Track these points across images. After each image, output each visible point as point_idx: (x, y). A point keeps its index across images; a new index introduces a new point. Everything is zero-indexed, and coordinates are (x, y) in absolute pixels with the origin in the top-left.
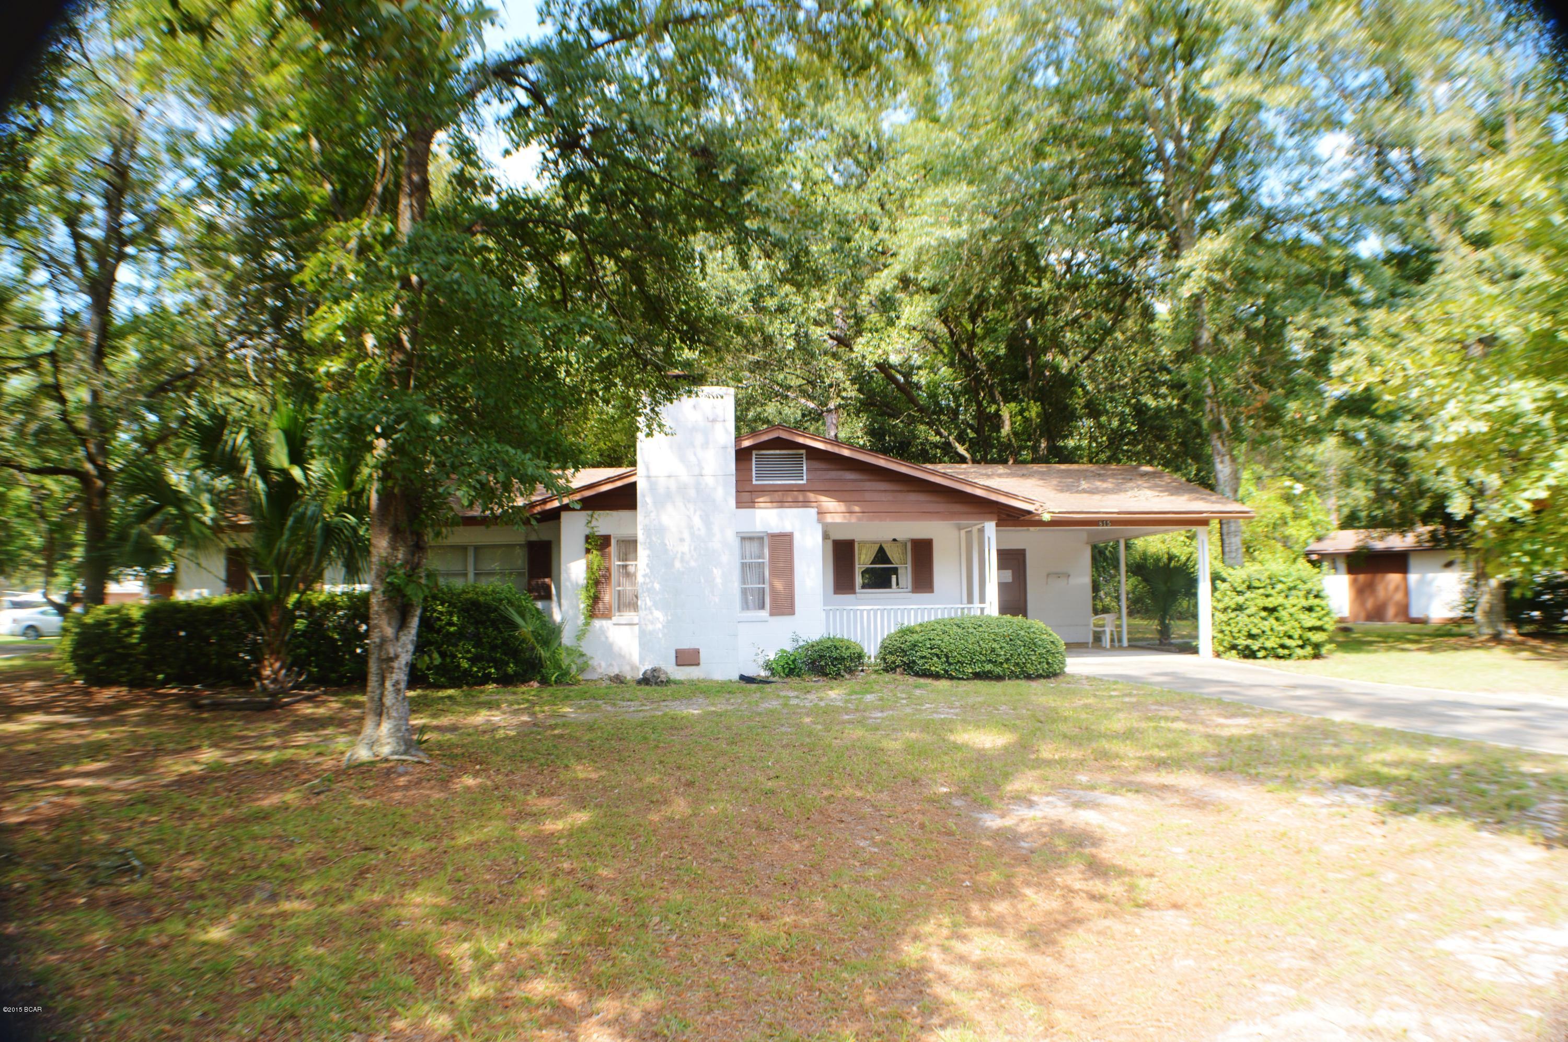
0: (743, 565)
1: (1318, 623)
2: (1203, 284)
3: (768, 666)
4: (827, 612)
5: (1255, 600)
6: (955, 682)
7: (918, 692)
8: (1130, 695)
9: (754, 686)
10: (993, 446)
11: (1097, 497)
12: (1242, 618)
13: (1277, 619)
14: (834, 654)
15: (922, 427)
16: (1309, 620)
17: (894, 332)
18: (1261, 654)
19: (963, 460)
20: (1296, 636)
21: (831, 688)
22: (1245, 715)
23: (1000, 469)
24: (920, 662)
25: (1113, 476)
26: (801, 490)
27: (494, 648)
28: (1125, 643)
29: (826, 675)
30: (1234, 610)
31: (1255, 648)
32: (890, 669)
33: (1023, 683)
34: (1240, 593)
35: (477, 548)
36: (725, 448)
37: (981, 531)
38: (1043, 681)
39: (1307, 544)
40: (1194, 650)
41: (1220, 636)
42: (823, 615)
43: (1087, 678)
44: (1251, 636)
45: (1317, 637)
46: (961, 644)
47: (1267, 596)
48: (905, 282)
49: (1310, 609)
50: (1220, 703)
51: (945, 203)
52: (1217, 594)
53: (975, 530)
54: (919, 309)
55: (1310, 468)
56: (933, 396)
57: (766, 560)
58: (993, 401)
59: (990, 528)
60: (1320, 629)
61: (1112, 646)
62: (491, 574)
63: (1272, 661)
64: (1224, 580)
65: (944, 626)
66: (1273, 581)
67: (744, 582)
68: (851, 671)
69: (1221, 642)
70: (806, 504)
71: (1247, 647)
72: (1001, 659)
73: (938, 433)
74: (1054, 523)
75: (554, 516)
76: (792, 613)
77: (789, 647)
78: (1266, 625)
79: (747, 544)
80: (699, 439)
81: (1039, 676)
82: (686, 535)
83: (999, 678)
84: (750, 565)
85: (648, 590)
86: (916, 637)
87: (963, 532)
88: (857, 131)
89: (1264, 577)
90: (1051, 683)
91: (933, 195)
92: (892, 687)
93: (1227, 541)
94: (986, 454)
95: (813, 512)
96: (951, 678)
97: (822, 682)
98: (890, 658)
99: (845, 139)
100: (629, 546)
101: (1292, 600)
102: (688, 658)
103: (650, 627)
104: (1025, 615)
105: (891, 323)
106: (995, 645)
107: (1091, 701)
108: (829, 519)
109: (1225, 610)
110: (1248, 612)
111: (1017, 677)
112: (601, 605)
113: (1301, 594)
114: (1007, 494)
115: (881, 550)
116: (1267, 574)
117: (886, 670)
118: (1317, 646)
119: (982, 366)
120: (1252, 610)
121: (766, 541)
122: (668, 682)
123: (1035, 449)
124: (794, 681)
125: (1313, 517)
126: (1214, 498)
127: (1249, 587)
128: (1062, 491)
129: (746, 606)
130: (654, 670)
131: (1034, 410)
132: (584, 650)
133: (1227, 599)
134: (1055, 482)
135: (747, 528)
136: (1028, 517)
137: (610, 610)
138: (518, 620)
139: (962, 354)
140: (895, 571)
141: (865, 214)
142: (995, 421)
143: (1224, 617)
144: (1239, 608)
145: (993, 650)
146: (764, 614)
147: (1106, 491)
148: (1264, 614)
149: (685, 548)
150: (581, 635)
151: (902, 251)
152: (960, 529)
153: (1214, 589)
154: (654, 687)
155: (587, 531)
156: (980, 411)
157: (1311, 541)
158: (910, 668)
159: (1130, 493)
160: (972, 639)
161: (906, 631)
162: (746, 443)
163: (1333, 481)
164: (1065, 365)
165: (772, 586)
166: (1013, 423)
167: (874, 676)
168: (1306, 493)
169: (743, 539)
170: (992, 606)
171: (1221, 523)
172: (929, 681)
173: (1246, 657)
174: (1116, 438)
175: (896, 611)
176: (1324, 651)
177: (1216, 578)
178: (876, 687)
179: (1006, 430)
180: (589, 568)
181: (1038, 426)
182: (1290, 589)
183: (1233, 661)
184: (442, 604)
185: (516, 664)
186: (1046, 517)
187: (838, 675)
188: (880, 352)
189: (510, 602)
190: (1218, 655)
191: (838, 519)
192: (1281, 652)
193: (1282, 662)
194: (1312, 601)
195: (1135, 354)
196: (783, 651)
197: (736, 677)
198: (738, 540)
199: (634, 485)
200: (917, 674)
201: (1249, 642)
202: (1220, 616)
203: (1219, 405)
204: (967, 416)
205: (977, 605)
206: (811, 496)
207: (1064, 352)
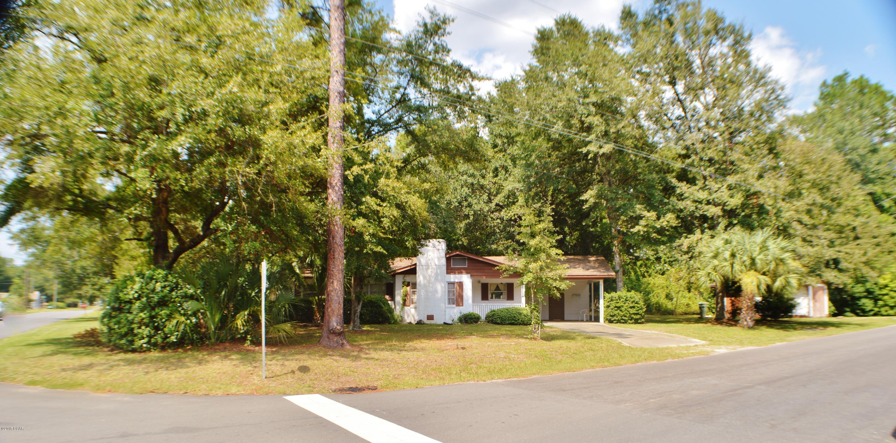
0: (449, 291)
1: (636, 312)
3: (453, 320)
4: (474, 306)
9: (447, 326)
13: (621, 311)
14: (471, 318)
16: (633, 311)
20: (628, 316)
24: (495, 320)
26: (466, 269)
27: (376, 314)
29: (467, 323)
32: (488, 322)
36: (443, 257)
42: (472, 306)
45: (636, 317)
46: (506, 315)
49: (633, 307)
57: (455, 290)
60: (637, 314)
62: (375, 292)
63: (619, 324)
66: (620, 298)
67: (449, 296)
68: (475, 323)
69: (605, 318)
70: (467, 273)
72: (517, 319)
75: (394, 276)
76: (461, 306)
78: (616, 312)
79: (450, 285)
81: (529, 325)
83: (516, 324)
84: (451, 291)
95: (469, 275)
96: (502, 324)
97: (466, 325)
98: (487, 319)
100: (415, 284)
102: (430, 317)
103: (420, 308)
106: (515, 315)
108: (475, 277)
111: (522, 325)
112: (406, 302)
115: (499, 287)
117: (485, 322)
118: (636, 320)
121: (454, 284)
122: (424, 324)
124: (458, 324)
126: (603, 271)
129: (449, 303)
130: (420, 321)
132: (401, 315)
135: (450, 280)
137: (409, 303)
138: (383, 306)
140: (501, 293)
145: (514, 317)
146: (454, 306)
150: (401, 311)
154: (420, 326)
155: (403, 281)
158: (492, 322)
160: (509, 314)
161: (495, 311)
162: (450, 256)
167: (481, 324)
169: (449, 283)
170: (522, 304)
172: (497, 325)
176: (639, 322)
180: (403, 291)
185: (382, 318)
187: (471, 323)
189: (381, 301)
190: (604, 323)
192: (622, 321)
197: (443, 323)
198: (447, 284)
199: (416, 267)
200: (495, 323)
201: (613, 318)
206: (469, 271)
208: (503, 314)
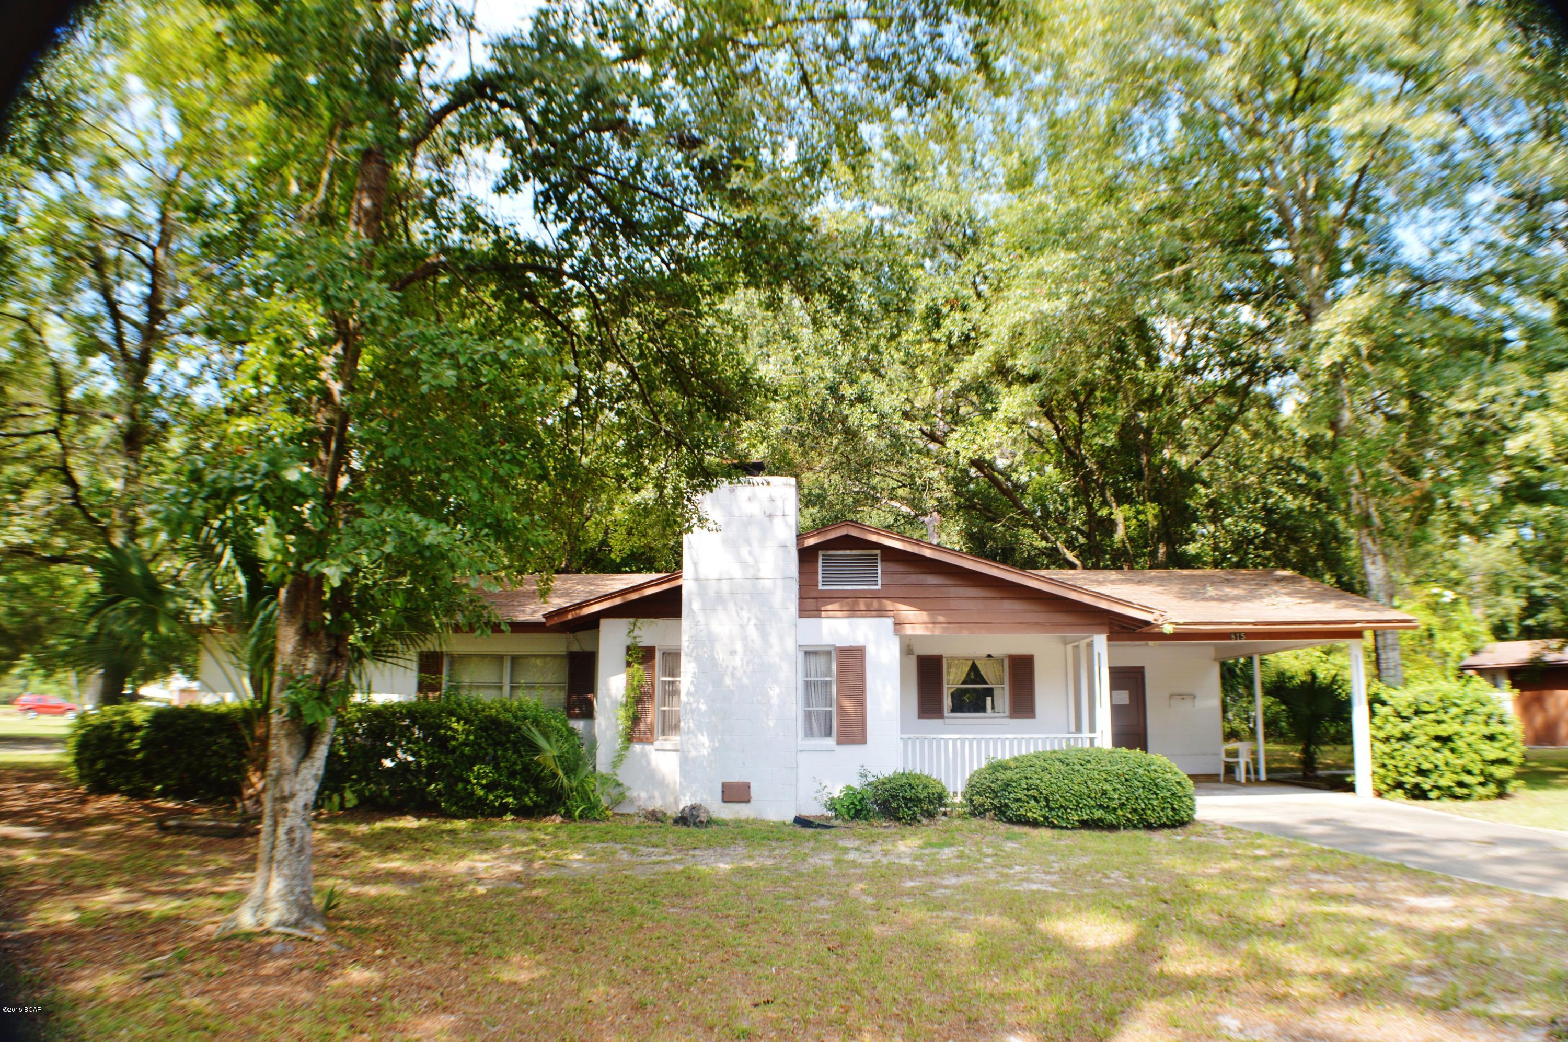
0: (808, 684)
1: (1503, 755)
2: (1346, 351)
3: (832, 805)
4: (905, 741)
5: (1424, 728)
6: (1056, 832)
7: (1009, 846)
8: (1279, 855)
9: (810, 831)
10: (1105, 552)
11: (1228, 605)
12: (1409, 750)
13: (1453, 751)
14: (908, 795)
15: (1028, 531)
16: (1492, 751)
17: (990, 426)
18: (1432, 795)
19: (1073, 566)
20: (1476, 771)
21: (903, 837)
22: (1444, 891)
23: (1113, 575)
24: (1014, 806)
25: (1245, 581)
26: (875, 596)
27: (513, 774)
28: (1263, 776)
29: (899, 819)
30: (1399, 740)
31: (1426, 787)
32: (977, 812)
33: (1142, 834)
34: (1406, 719)
35: (515, 659)
36: (784, 546)
37: (1090, 646)
38: (1166, 831)
39: (1461, 658)
40: (1350, 788)
41: (1382, 771)
42: (901, 744)
43: (1223, 827)
44: (1421, 772)
45: (1501, 772)
46: (1064, 784)
47: (1439, 722)
48: (1001, 371)
49: (1491, 738)
50: (1404, 870)
51: (1040, 274)
52: (1377, 720)
53: (1083, 644)
54: (1018, 401)
55: (1454, 574)
56: (1040, 500)
57: (833, 679)
58: (1105, 503)
59: (1100, 642)
60: (1504, 762)
61: (1248, 780)
62: (528, 687)
63: (1448, 803)
64: (1384, 703)
65: (1040, 762)
66: (1445, 705)
67: (808, 705)
68: (931, 815)
69: (1383, 779)
70: (881, 613)
71: (1417, 786)
72: (1114, 804)
73: (1044, 538)
74: (1177, 636)
75: (592, 622)
76: (863, 741)
77: (857, 784)
78: (1439, 759)
79: (813, 659)
80: (754, 533)
81: (1163, 826)
82: (739, 646)
83: (1112, 827)
84: (815, 684)
85: (692, 711)
86: (1009, 774)
87: (1069, 647)
88: (949, 210)
89: (1434, 699)
90: (1178, 835)
91: (1030, 266)
92: (978, 837)
93: (1383, 656)
94: (1098, 561)
95: (889, 622)
96: (1054, 826)
97: (893, 828)
98: (978, 799)
99: (936, 222)
100: (673, 658)
101: (1470, 727)
102: (737, 793)
103: (693, 753)
104: (1145, 748)
105: (987, 415)
106: (1107, 787)
107: (1233, 864)
108: (909, 630)
109: (1387, 740)
110: (1416, 742)
111: (1135, 827)
112: (642, 726)
113: (1480, 719)
114: (1119, 602)
115: (974, 668)
116: (1438, 695)
117: (973, 814)
118: (1501, 783)
119: (1091, 464)
120: (1421, 740)
121: (834, 655)
122: (710, 822)
123: (1154, 554)
124: (860, 827)
125: (1466, 628)
126: (1367, 605)
127: (1417, 713)
128: (1185, 598)
129: (809, 732)
130: (693, 808)
131: (1151, 511)
132: (620, 779)
133: (1389, 727)
134: (1176, 588)
135: (810, 641)
136: (1145, 629)
137: (651, 731)
138: (542, 742)
139: (1068, 450)
140: (990, 692)
141: (957, 299)
142: (1108, 525)
143: (1386, 748)
144: (1406, 737)
145: (1104, 793)
146: (831, 742)
147: (1237, 599)
148: (1436, 744)
149: (737, 661)
150: (619, 759)
151: (995, 331)
152: (1066, 643)
153: (1373, 714)
154: (693, 829)
155: (629, 642)
156: (1091, 513)
157: (1466, 654)
158: (1002, 813)
159: (1266, 601)
160: (1078, 779)
161: (997, 767)
162: (811, 542)
163: (1479, 588)
164: (1183, 462)
165: (841, 708)
166: (1127, 527)
167: (957, 822)
168: (1455, 602)
169: (807, 653)
170: (1104, 736)
171: (1376, 636)
172: (1026, 829)
173: (1415, 797)
174: (1242, 542)
175: (987, 741)
176: (1510, 789)
177: (1375, 701)
178: (959, 838)
179: (1120, 534)
180: (629, 684)
181: (1156, 529)
182: (1467, 713)
183: (1398, 803)
184: (458, 721)
185: (537, 794)
186: (1168, 629)
187: (913, 821)
188: (975, 447)
189: (536, 722)
190: (1380, 794)
191: (919, 631)
192: (1459, 791)
193: (1460, 804)
194: (1495, 728)
195: (1261, 451)
196: (849, 788)
197: (790, 818)
198: (801, 655)
199: (679, 588)
200: (1010, 821)
201: (1419, 779)
202: (1381, 747)
203: (1367, 496)
204: (1077, 520)
205: (1086, 734)
206: (889, 604)
207: (1182, 447)
208: (1045, 783)
